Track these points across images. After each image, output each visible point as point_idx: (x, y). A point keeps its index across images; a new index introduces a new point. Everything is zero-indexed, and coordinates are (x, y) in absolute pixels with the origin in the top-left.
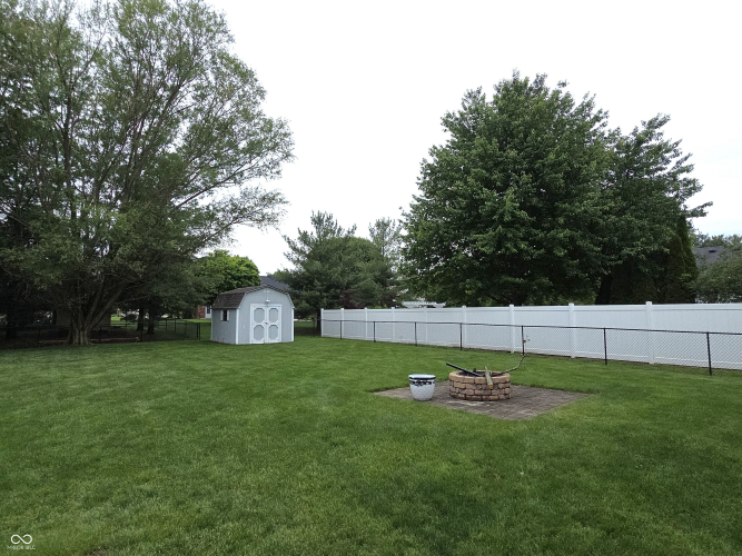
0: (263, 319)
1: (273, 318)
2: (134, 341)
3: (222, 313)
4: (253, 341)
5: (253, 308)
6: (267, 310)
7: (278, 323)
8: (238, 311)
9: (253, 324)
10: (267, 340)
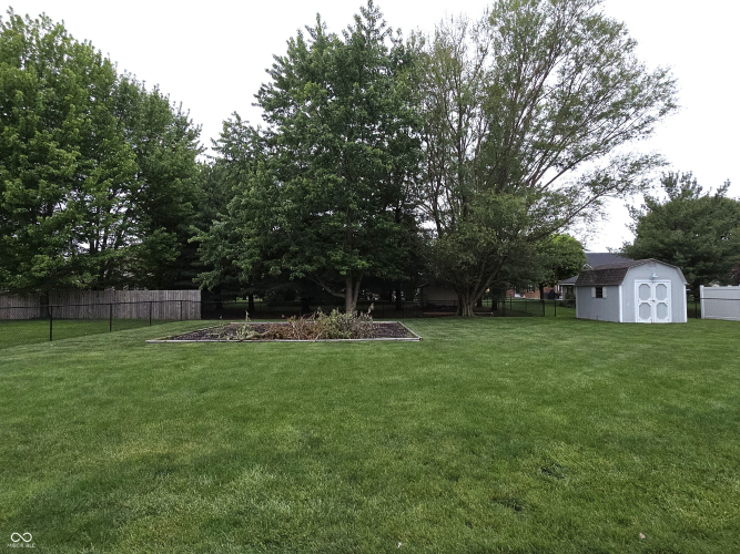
0: (649, 296)
1: (661, 295)
2: (489, 315)
3: (594, 290)
4: (638, 320)
5: (637, 284)
6: (653, 287)
7: (668, 300)
8: (620, 288)
9: (638, 302)
10: (654, 319)
